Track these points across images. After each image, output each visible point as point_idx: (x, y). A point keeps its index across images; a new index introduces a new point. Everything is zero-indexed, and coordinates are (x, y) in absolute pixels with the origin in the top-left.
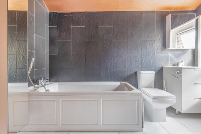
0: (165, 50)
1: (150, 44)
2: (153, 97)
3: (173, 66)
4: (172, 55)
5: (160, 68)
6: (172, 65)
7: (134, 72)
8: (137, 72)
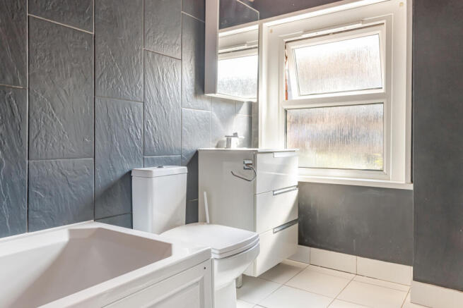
0: (202, 96)
1: (168, 71)
2: (220, 254)
3: (217, 147)
4: (215, 115)
5: (191, 156)
6: (216, 145)
7: (119, 173)
8: (130, 172)
